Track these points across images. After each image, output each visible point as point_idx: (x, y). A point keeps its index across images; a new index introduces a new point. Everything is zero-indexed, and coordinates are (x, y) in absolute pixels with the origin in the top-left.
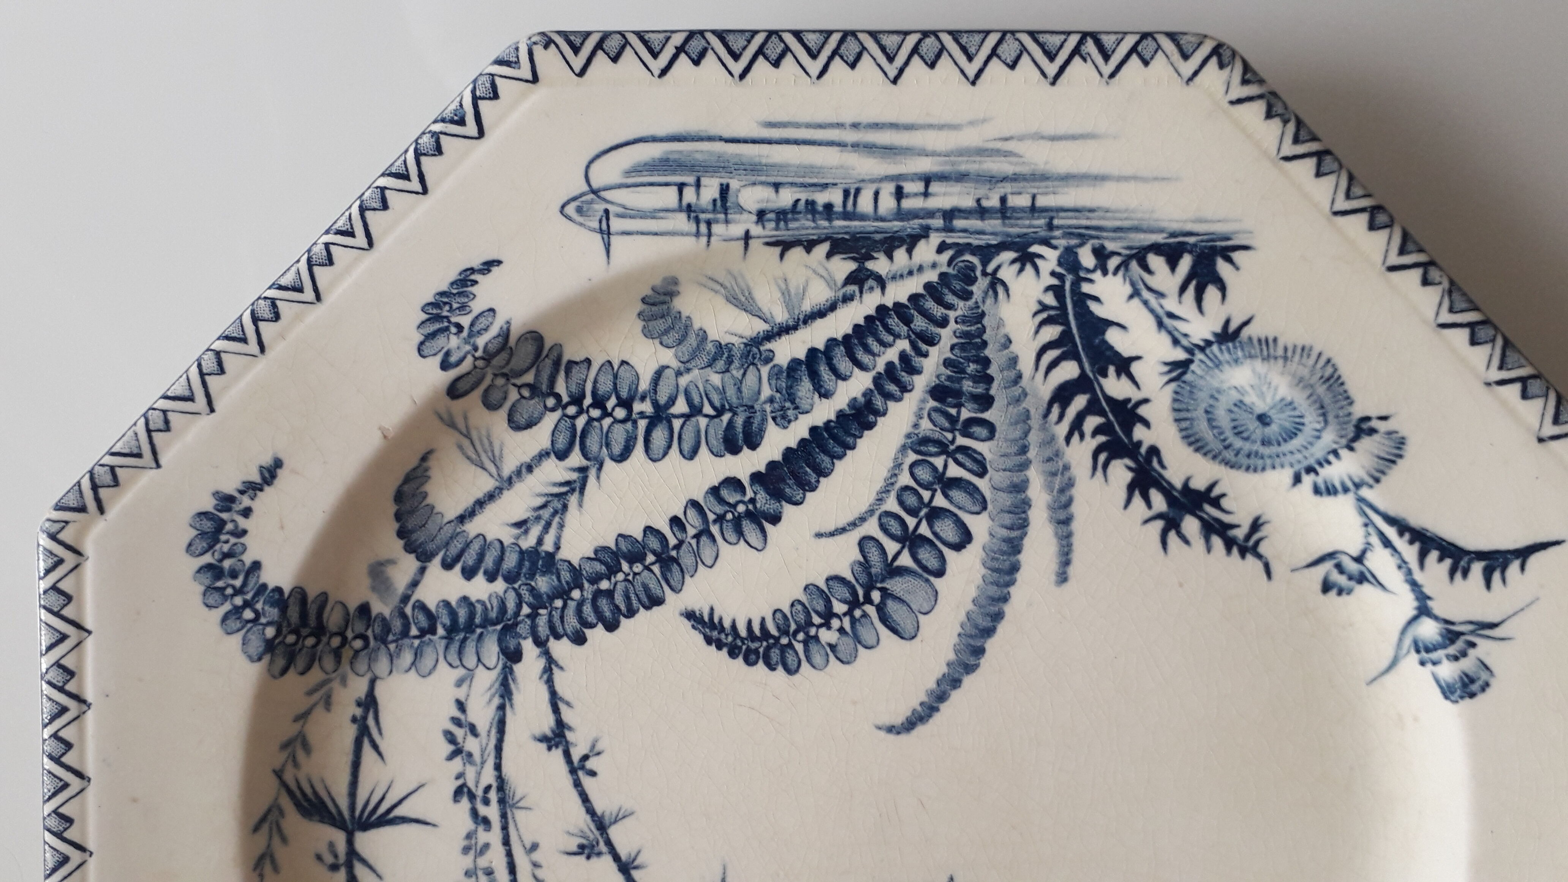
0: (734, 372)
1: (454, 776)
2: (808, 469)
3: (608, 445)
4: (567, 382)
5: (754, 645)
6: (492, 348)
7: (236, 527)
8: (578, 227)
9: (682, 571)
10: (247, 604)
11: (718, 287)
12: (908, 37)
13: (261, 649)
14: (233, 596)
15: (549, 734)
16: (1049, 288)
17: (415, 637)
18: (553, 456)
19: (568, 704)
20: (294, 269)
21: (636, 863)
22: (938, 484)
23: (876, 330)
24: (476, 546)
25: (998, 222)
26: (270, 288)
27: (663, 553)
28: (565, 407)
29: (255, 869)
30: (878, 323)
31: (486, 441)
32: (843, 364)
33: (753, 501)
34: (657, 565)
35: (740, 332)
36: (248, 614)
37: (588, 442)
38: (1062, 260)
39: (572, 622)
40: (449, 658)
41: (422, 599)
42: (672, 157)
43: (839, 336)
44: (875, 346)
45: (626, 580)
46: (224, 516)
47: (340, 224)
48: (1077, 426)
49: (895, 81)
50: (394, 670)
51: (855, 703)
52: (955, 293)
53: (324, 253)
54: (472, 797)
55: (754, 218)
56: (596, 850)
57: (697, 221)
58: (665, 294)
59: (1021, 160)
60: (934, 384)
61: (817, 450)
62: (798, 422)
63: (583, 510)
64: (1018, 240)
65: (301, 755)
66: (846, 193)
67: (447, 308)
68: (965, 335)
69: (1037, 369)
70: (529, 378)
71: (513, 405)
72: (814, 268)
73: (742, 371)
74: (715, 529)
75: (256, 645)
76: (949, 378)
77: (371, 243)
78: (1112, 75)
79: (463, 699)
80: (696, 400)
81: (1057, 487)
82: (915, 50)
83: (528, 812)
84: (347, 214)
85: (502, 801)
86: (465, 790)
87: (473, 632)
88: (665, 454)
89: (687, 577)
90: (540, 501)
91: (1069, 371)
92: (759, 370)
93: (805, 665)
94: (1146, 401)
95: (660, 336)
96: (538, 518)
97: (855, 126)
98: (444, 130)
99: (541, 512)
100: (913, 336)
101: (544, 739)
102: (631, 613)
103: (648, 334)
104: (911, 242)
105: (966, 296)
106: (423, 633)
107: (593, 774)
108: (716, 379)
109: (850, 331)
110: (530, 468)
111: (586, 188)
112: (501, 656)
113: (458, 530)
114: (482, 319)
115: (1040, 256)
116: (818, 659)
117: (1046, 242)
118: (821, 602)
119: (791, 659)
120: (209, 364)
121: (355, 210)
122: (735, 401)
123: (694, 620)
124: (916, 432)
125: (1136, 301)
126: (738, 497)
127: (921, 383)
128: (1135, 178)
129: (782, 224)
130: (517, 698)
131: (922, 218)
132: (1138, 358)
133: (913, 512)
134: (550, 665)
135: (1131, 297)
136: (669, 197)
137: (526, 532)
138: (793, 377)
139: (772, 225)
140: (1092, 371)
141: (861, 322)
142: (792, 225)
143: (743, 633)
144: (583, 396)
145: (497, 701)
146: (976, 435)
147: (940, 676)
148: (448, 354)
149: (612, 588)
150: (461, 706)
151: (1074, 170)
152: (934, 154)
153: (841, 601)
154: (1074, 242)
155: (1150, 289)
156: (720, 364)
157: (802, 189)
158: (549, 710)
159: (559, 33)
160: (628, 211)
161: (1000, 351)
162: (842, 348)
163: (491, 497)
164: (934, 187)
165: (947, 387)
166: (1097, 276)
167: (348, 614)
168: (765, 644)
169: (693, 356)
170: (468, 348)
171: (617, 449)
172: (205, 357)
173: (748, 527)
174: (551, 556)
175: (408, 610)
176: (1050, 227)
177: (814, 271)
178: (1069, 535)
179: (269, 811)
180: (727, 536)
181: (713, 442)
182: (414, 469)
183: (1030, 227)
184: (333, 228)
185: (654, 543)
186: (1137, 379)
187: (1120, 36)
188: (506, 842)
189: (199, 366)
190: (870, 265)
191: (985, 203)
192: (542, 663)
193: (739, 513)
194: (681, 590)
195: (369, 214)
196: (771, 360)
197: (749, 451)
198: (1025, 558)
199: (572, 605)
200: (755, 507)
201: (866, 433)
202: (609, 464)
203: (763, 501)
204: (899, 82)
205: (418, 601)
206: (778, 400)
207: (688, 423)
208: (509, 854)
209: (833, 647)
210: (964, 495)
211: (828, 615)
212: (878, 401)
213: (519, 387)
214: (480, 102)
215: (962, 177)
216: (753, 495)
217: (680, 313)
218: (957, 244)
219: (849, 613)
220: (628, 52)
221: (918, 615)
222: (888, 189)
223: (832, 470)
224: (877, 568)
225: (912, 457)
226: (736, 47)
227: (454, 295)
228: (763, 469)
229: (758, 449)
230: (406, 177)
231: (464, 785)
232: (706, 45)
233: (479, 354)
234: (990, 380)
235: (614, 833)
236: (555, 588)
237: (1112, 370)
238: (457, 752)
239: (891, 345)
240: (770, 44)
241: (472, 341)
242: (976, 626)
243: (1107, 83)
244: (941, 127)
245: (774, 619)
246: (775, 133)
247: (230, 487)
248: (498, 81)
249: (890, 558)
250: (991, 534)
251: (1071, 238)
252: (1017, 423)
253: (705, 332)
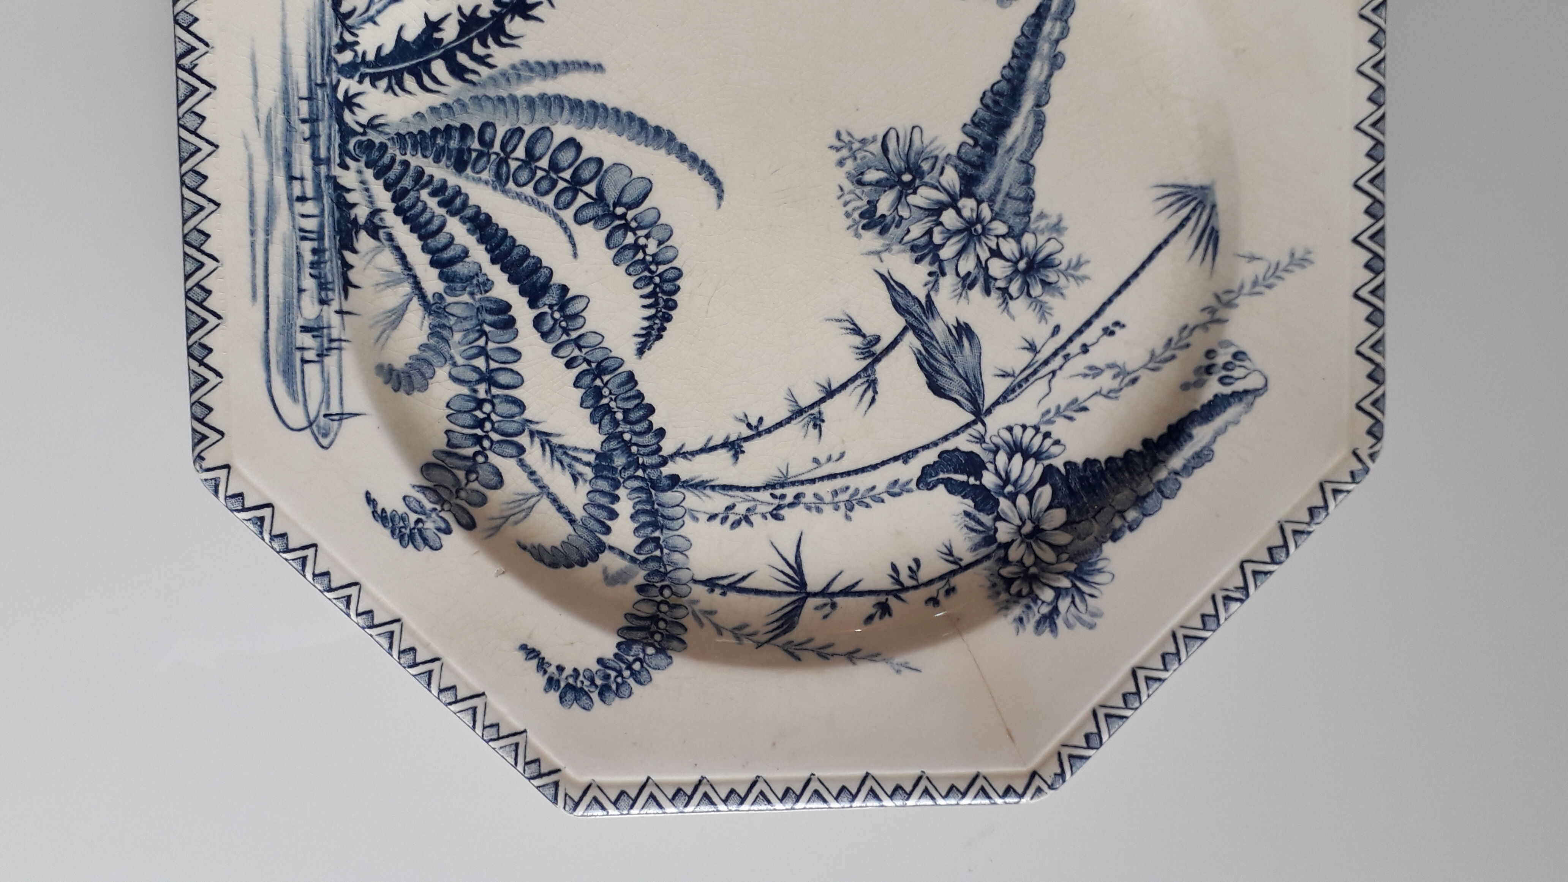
0: (452, 323)
1: (765, 521)
2: (525, 265)
3: (512, 416)
4: (465, 447)
5: (662, 303)
6: (434, 498)
7: (571, 676)
8: (338, 437)
9: (607, 358)
10: (629, 667)
11: (385, 335)
12: (185, 196)
13: (663, 657)
14: (623, 677)
15: (732, 452)
16: (373, 85)
17: (662, 552)
18: (522, 457)
19: (709, 440)
20: (377, 638)
21: (826, 386)
22: (531, 164)
23: (414, 215)
24: (593, 510)
25: (321, 124)
26: (392, 656)
27: (594, 374)
28: (484, 449)
29: (828, 659)
30: (408, 214)
31: (512, 505)
32: (442, 239)
33: (551, 307)
34: (603, 377)
35: (420, 320)
36: (637, 666)
37: (511, 431)
38: (348, 76)
39: (648, 439)
40: (677, 528)
41: (633, 548)
42: (281, 369)
43: (419, 244)
44: (427, 216)
45: (615, 400)
46: (563, 684)
47: (342, 606)
48: (481, 60)
49: (218, 205)
50: (686, 566)
51: (701, 225)
52: (381, 156)
53: (364, 616)
54: (779, 507)
55: (325, 307)
56: (817, 415)
57: (329, 349)
58: (391, 375)
59: (273, 109)
60: (454, 171)
61: (509, 258)
62: (488, 273)
63: (563, 433)
64: (334, 109)
65: (747, 631)
66: (304, 238)
67: (403, 530)
68: (414, 147)
69: (438, 92)
70: (461, 474)
71: (483, 486)
72: (365, 263)
73: (451, 317)
74: (574, 335)
75: (661, 660)
76: (449, 159)
77: (356, 584)
78: (207, 45)
79: (708, 516)
80: (474, 351)
81: (528, 74)
82: (194, 190)
83: (790, 466)
84: (334, 601)
85: (782, 485)
86: (775, 512)
87: (657, 510)
88: (518, 374)
89: (612, 355)
90: (557, 465)
91: (439, 68)
92: (449, 304)
93: (675, 264)
94: (459, 9)
95: (426, 379)
96: (570, 466)
97: (252, 233)
98: (268, 531)
99: (565, 464)
100: (418, 187)
101: (736, 457)
102: (640, 396)
103: (425, 388)
104: (340, 190)
105: (383, 147)
106: (658, 546)
107: (761, 420)
108: (457, 336)
109: (416, 235)
110: (532, 473)
111: (308, 431)
112: (675, 489)
113: (581, 523)
114: (412, 506)
115: (346, 92)
116: (670, 254)
117: (335, 88)
118: (627, 252)
119: (670, 275)
120: (448, 697)
121: (331, 595)
122: (474, 322)
123: (645, 348)
124: (491, 182)
125: (378, 19)
126: (549, 318)
127: (453, 180)
128: (283, 24)
129: (329, 286)
130: (705, 477)
131: (320, 181)
132: (426, 16)
133: (554, 184)
134: (680, 453)
135: (375, 23)
136: (312, 371)
137: (581, 474)
138: (453, 278)
139: (330, 293)
140: (439, 49)
141: (408, 227)
142: (330, 279)
143: (652, 311)
144: (475, 435)
145: (708, 491)
146: (491, 137)
147: (678, 160)
148: (439, 529)
149: (621, 411)
150: (712, 517)
151: (279, 70)
152: (271, 175)
153: (625, 238)
154: (334, 67)
155: (367, 9)
156: (446, 333)
157: (302, 271)
158: (714, 454)
159: (193, 450)
160: (325, 400)
161: (426, 120)
162: (429, 241)
163: (555, 500)
164: (296, 173)
165: (455, 160)
166: (359, 49)
167: (644, 600)
168: (660, 295)
169: (440, 354)
170: (434, 515)
171: (515, 409)
172: (444, 700)
173: (571, 310)
174: (598, 456)
175: (641, 558)
176: (323, 85)
177: (369, 263)
178: (566, 63)
179: (786, 651)
180: (579, 325)
181: (506, 337)
182: (532, 554)
183: (324, 101)
184: (345, 610)
185: (587, 380)
186: (443, 16)
187: (177, 40)
188: (813, 481)
189: (450, 704)
190: (362, 220)
191: (307, 134)
192: (679, 460)
193: (561, 316)
194: (622, 359)
195: (334, 585)
196: (440, 295)
197: (512, 310)
198: (584, 97)
199: (635, 439)
200: (556, 304)
201: (494, 221)
202: (527, 415)
203: (551, 298)
204: (218, 201)
205: (635, 551)
206: (472, 289)
207: (492, 357)
208: (822, 479)
209: (660, 243)
210: (538, 144)
211: (637, 247)
212: (469, 212)
213: (468, 481)
214: (246, 506)
215: (288, 153)
216: (546, 307)
217: (406, 364)
218: (340, 155)
219: (634, 231)
220: (205, 400)
221: (632, 178)
222: (299, 208)
223: (524, 246)
224: (598, 210)
225: (511, 185)
226: (198, 322)
227: (393, 525)
228: (526, 300)
229: (511, 302)
230: (304, 559)
231: (771, 513)
232: (197, 344)
233: (438, 507)
234: (448, 128)
235: (804, 403)
236: (623, 452)
237: (436, 35)
238: (747, 519)
239: (425, 204)
240: (195, 298)
241: (428, 512)
242: (639, 133)
243: (212, 48)
244: (251, 169)
245: (641, 288)
246: (261, 292)
247: (541, 681)
248: (230, 493)
249: (590, 201)
250: (568, 123)
251: (331, 69)
252: (481, 106)
253: (421, 346)
